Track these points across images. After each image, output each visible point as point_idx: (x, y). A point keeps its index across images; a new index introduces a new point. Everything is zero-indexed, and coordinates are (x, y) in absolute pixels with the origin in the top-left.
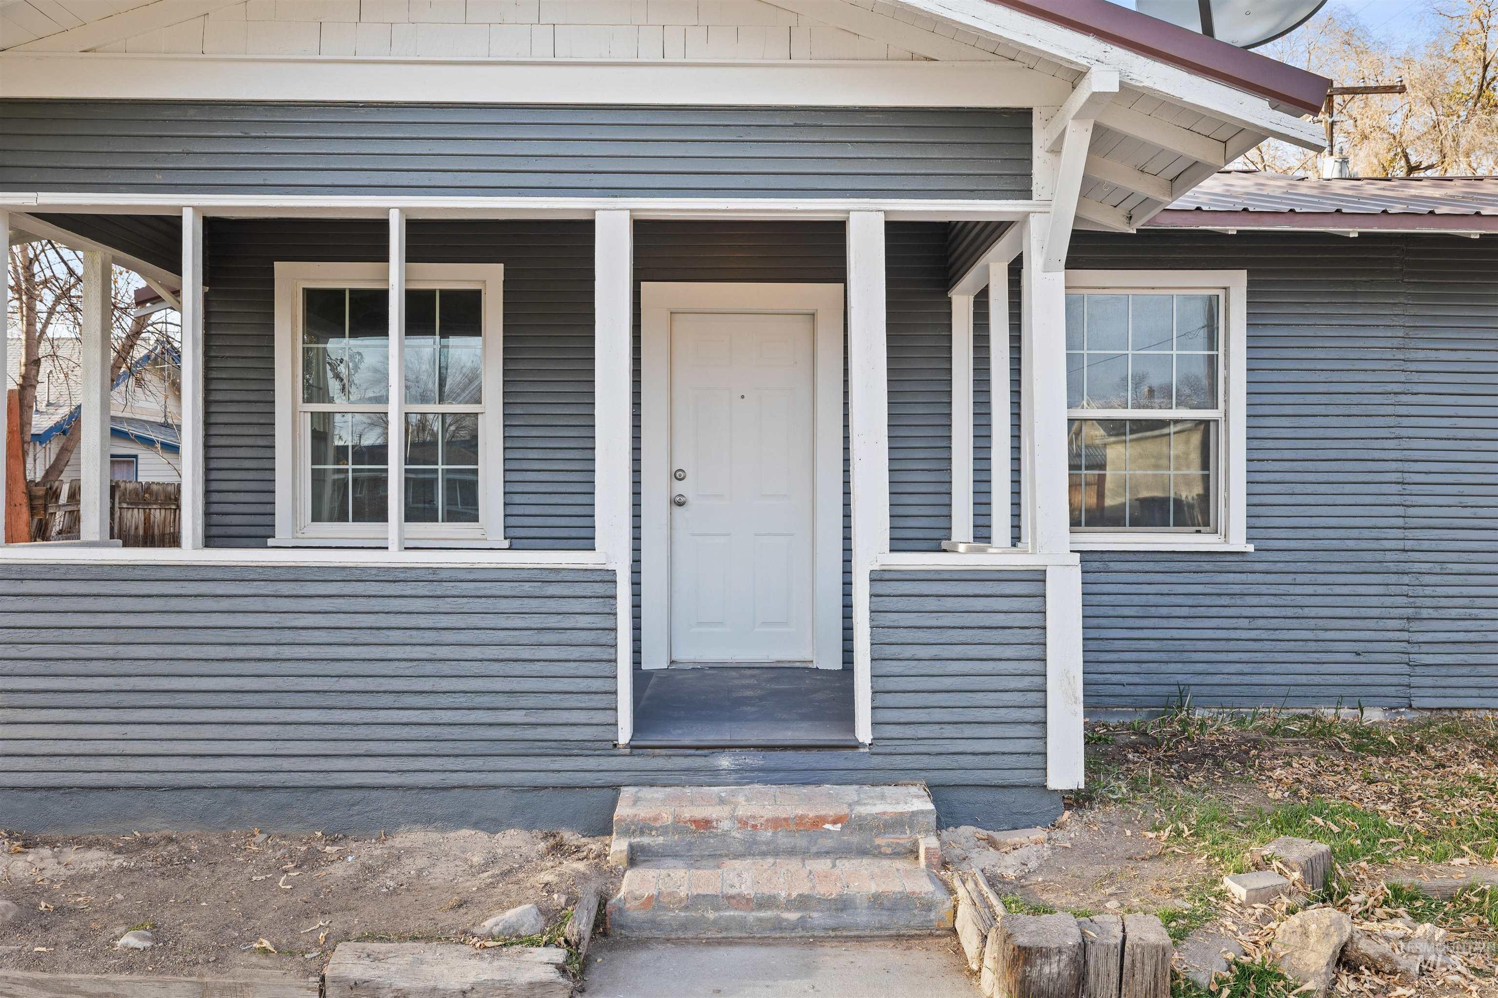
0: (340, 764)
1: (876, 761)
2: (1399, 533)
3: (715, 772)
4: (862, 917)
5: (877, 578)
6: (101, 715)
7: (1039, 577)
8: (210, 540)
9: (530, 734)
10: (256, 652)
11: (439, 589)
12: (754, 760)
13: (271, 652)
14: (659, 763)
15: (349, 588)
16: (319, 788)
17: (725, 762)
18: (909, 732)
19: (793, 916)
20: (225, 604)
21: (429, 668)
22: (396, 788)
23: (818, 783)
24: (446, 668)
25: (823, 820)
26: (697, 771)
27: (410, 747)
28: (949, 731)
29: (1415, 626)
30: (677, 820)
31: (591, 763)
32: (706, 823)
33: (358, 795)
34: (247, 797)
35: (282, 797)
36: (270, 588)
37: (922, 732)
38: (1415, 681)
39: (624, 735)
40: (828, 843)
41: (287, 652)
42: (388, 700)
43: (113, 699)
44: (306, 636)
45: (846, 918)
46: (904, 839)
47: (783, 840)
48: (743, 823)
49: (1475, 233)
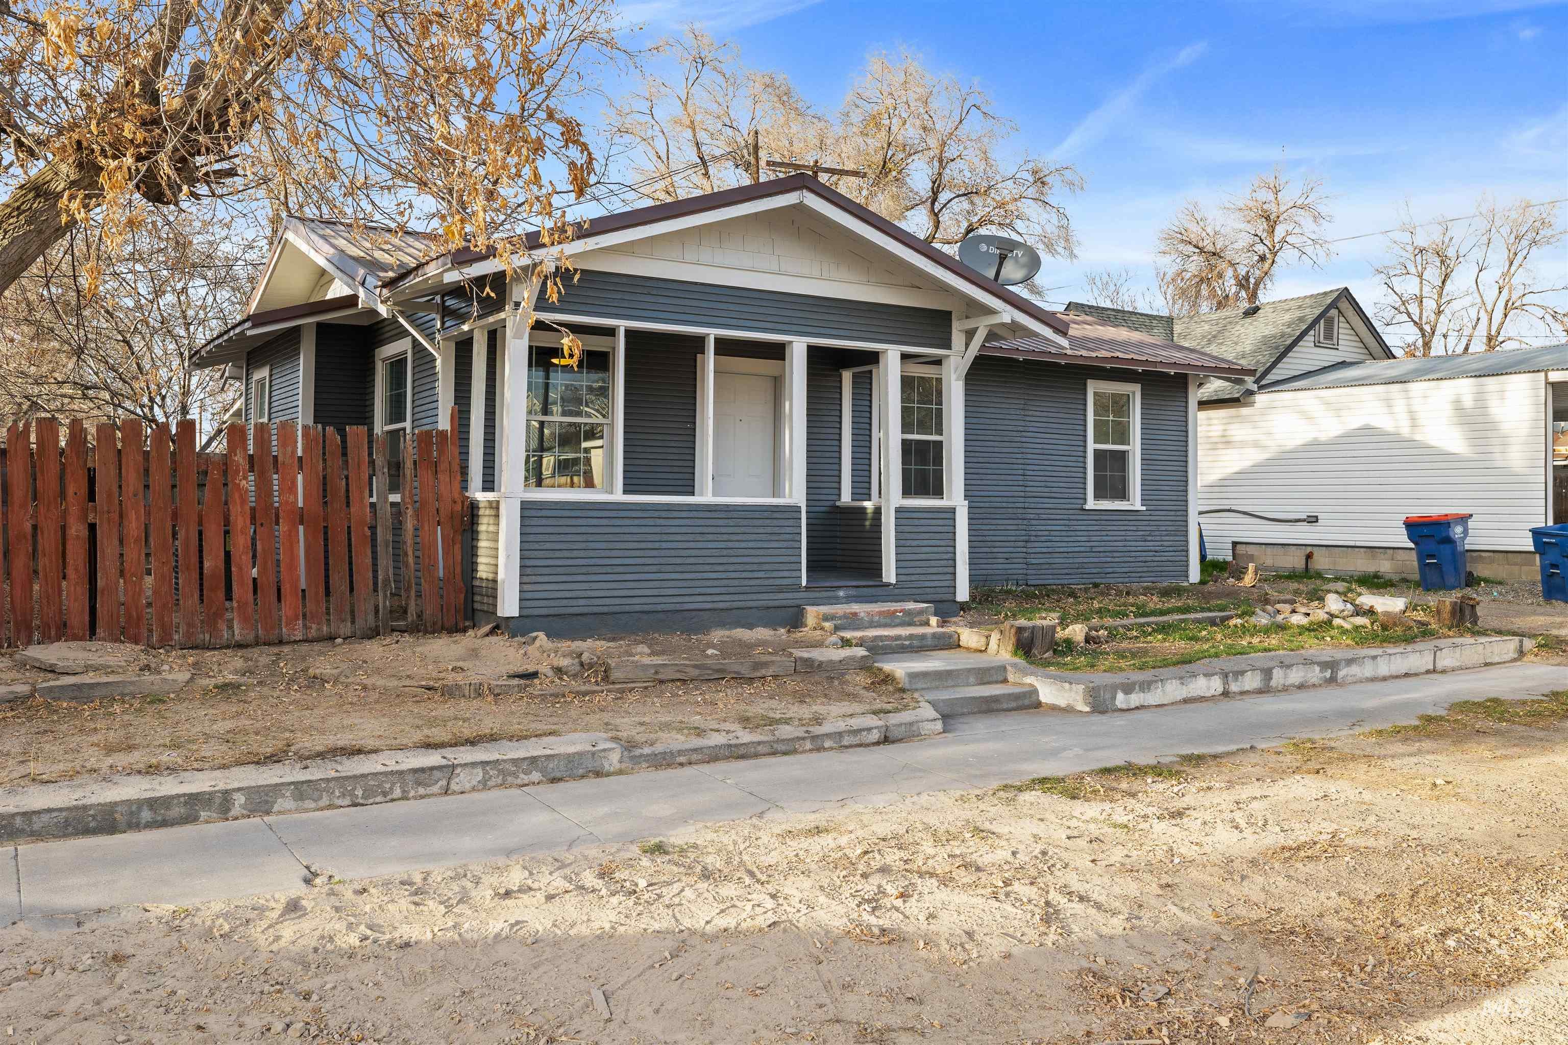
0: (687, 599)
1: (897, 591)
2: (1022, 500)
3: (837, 598)
4: (929, 642)
5: (898, 510)
6: (580, 578)
7: (953, 511)
8: (625, 492)
9: (766, 582)
10: (650, 545)
11: (730, 515)
12: (852, 592)
13: (657, 545)
14: (817, 595)
15: (691, 514)
16: (678, 611)
17: (841, 593)
18: (908, 578)
19: (907, 643)
20: (636, 522)
21: (725, 552)
22: (710, 610)
23: (876, 602)
24: (731, 552)
25: (896, 611)
26: (830, 598)
27: (717, 590)
28: (923, 578)
29: (1029, 545)
30: (845, 613)
31: (790, 595)
32: (855, 614)
33: (694, 613)
34: (645, 617)
35: (661, 616)
36: (656, 514)
37: (913, 578)
38: (1029, 572)
39: (804, 583)
40: (898, 621)
41: (664, 545)
42: (707, 568)
43: (584, 570)
44: (672, 537)
45: (924, 643)
46: (924, 618)
47: (883, 621)
48: (868, 613)
49: (1063, 362)
